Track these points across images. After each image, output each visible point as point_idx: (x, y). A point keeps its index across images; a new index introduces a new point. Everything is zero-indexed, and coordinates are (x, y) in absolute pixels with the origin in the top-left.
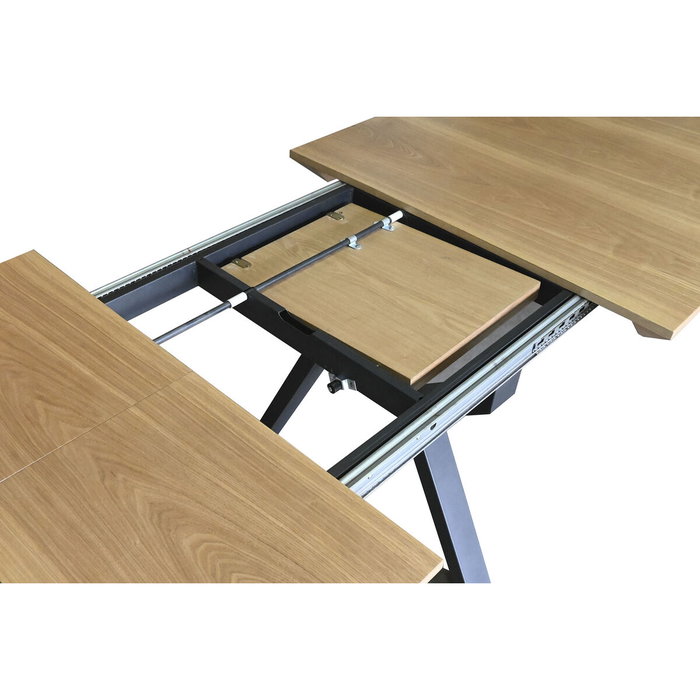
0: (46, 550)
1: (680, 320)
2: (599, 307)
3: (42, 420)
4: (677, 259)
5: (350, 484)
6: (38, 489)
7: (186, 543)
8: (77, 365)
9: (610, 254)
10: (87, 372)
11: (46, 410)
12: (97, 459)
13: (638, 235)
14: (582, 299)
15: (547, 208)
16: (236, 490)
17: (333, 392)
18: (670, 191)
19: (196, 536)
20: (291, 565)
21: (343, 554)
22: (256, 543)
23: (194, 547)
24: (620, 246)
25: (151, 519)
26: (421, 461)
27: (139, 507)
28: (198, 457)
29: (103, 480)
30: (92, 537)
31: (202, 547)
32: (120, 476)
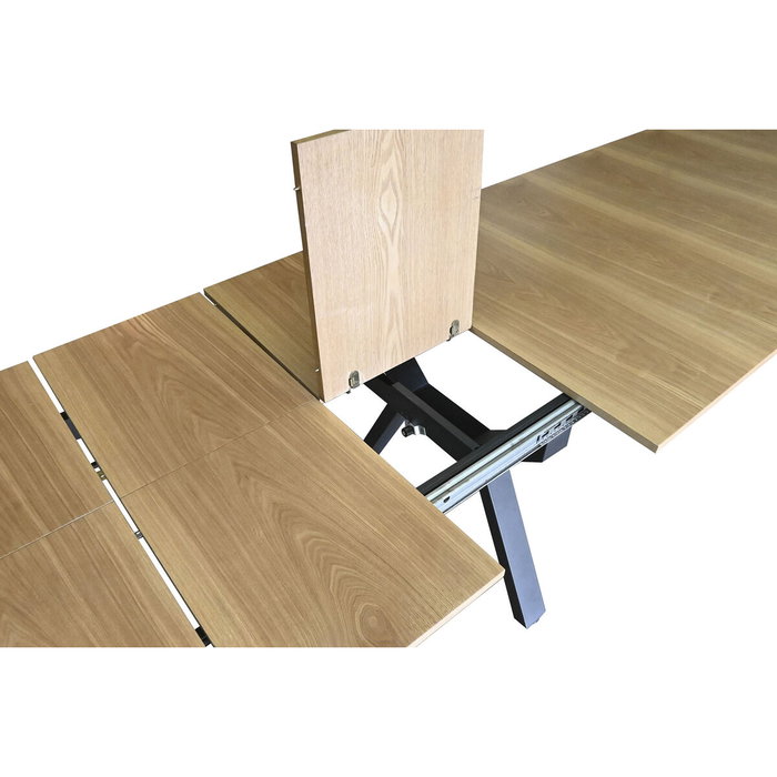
0: (191, 534)
1: (668, 434)
2: (592, 413)
3: (196, 430)
4: (679, 367)
5: (433, 501)
6: (188, 484)
7: (299, 537)
8: (226, 388)
9: (613, 359)
10: (234, 394)
11: (199, 423)
12: (235, 464)
13: (647, 339)
14: (577, 403)
15: (563, 308)
16: (341, 498)
17: (406, 436)
18: (687, 293)
19: (306, 533)
20: (379, 562)
21: (422, 557)
22: (353, 542)
23: (305, 541)
24: (624, 351)
25: (273, 515)
26: (485, 493)
27: (265, 505)
28: (315, 469)
29: (239, 482)
30: (228, 527)
31: (310, 543)
32: (252, 480)
